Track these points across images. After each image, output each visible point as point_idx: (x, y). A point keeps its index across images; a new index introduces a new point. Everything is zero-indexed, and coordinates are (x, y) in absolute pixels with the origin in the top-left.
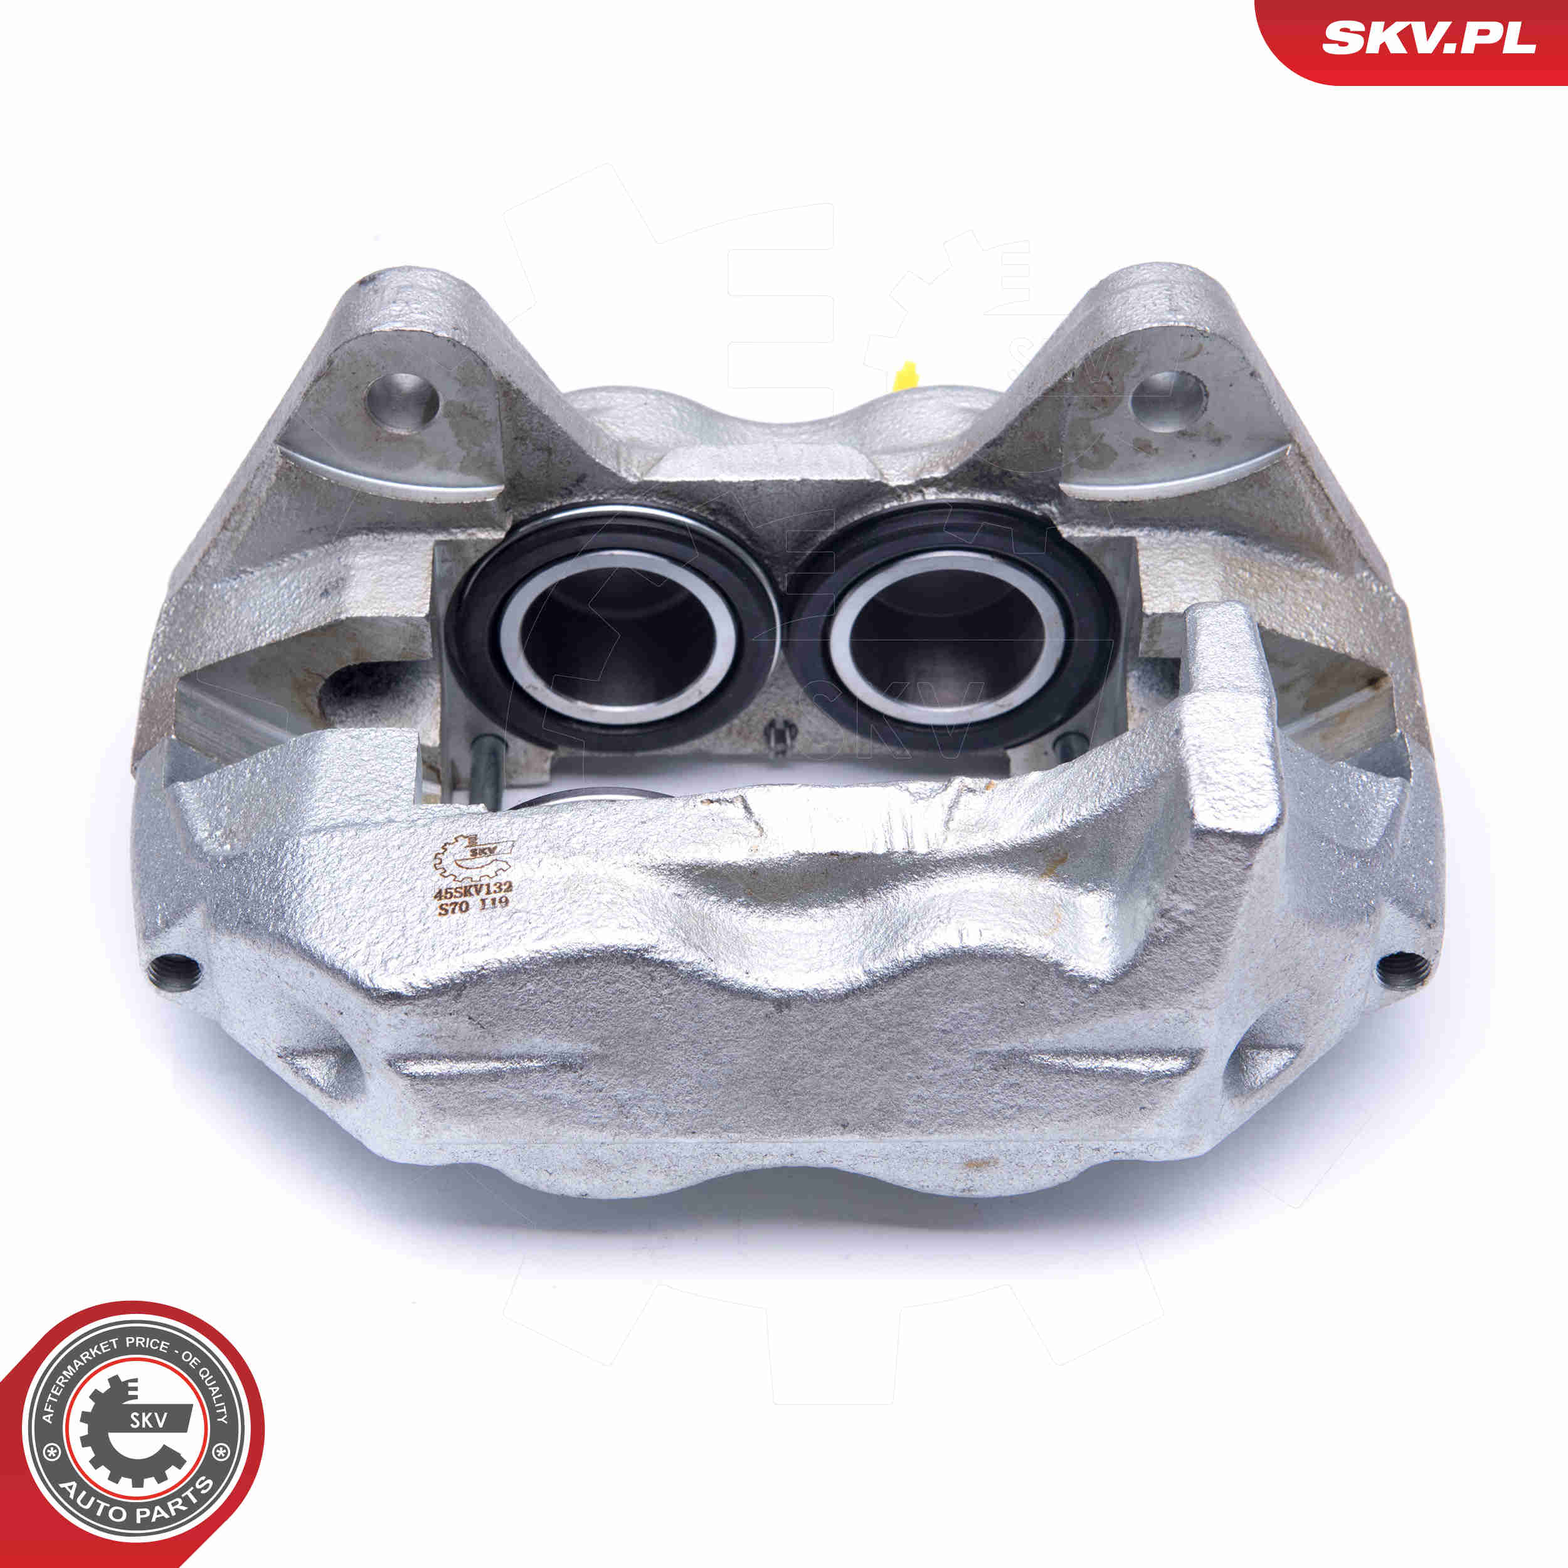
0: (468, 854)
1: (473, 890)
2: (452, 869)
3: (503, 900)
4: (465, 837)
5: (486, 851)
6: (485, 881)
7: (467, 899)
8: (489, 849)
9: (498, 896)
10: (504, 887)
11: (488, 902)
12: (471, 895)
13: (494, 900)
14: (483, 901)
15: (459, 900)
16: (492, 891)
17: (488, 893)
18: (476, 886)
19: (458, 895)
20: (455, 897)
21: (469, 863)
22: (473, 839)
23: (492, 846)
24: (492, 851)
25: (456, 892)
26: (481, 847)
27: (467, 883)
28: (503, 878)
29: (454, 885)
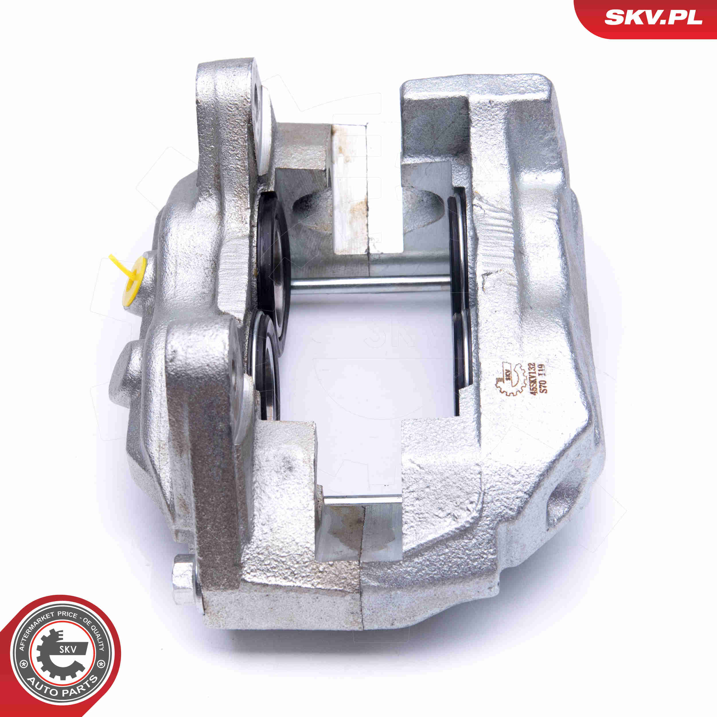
0: (509, 381)
1: (532, 379)
2: (519, 387)
3: (540, 366)
4: (497, 383)
5: (508, 374)
6: (527, 374)
7: (538, 381)
8: (506, 373)
9: (537, 369)
10: (532, 366)
11: (541, 372)
12: (536, 380)
13: (539, 370)
14: (539, 375)
15: (538, 384)
16: (534, 371)
17: (535, 373)
18: (530, 378)
19: (535, 385)
20: (536, 386)
21: (515, 382)
22: (499, 380)
23: (505, 372)
24: (508, 371)
25: (533, 386)
26: (505, 375)
27: (527, 382)
28: (526, 367)
29: (528, 386)
